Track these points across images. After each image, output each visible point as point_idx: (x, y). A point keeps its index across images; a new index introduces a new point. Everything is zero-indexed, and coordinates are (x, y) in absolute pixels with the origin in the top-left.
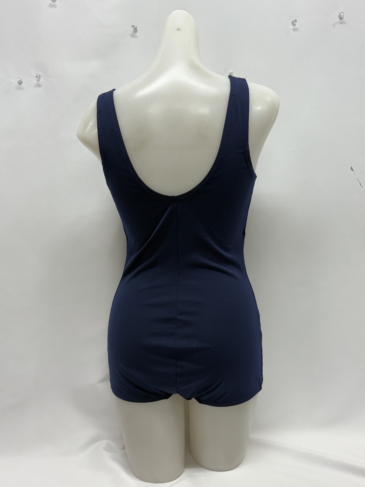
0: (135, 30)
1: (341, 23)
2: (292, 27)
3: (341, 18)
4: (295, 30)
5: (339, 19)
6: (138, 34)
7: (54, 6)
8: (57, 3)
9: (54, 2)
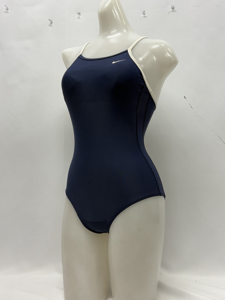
0: (52, 23)
1: (173, 11)
2: (143, 15)
3: (173, 8)
4: (145, 17)
5: (172, 10)
6: (53, 24)
7: (8, 12)
8: (9, 11)
9: (7, 10)
